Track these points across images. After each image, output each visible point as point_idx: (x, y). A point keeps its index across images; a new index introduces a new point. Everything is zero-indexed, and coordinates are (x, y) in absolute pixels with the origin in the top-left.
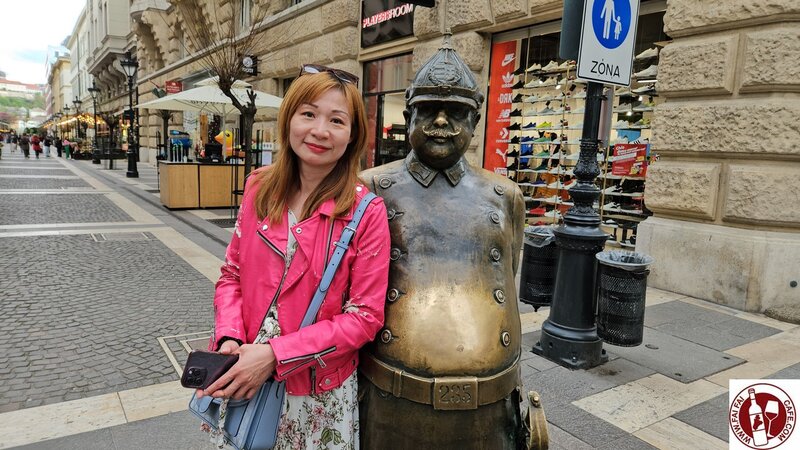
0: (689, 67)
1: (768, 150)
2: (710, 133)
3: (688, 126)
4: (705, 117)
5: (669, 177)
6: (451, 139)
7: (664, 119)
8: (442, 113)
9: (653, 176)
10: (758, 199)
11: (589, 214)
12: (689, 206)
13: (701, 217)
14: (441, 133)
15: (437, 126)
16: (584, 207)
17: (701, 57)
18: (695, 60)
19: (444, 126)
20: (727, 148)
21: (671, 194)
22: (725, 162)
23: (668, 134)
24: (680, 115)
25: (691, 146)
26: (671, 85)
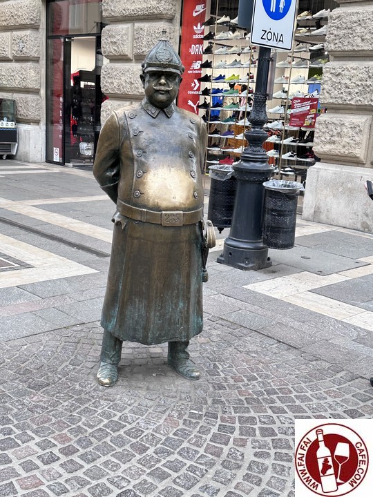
0: (350, 31)
2: (365, 89)
3: (348, 82)
4: (361, 75)
5: (332, 127)
6: (168, 92)
7: (330, 76)
8: (163, 77)
9: (321, 127)
11: (259, 153)
12: (347, 152)
13: (355, 162)
14: (162, 88)
15: (161, 84)
16: (255, 147)
17: (359, 23)
18: (355, 25)
19: (164, 85)
21: (334, 143)
23: (333, 90)
24: (343, 72)
25: (350, 100)
26: (337, 46)
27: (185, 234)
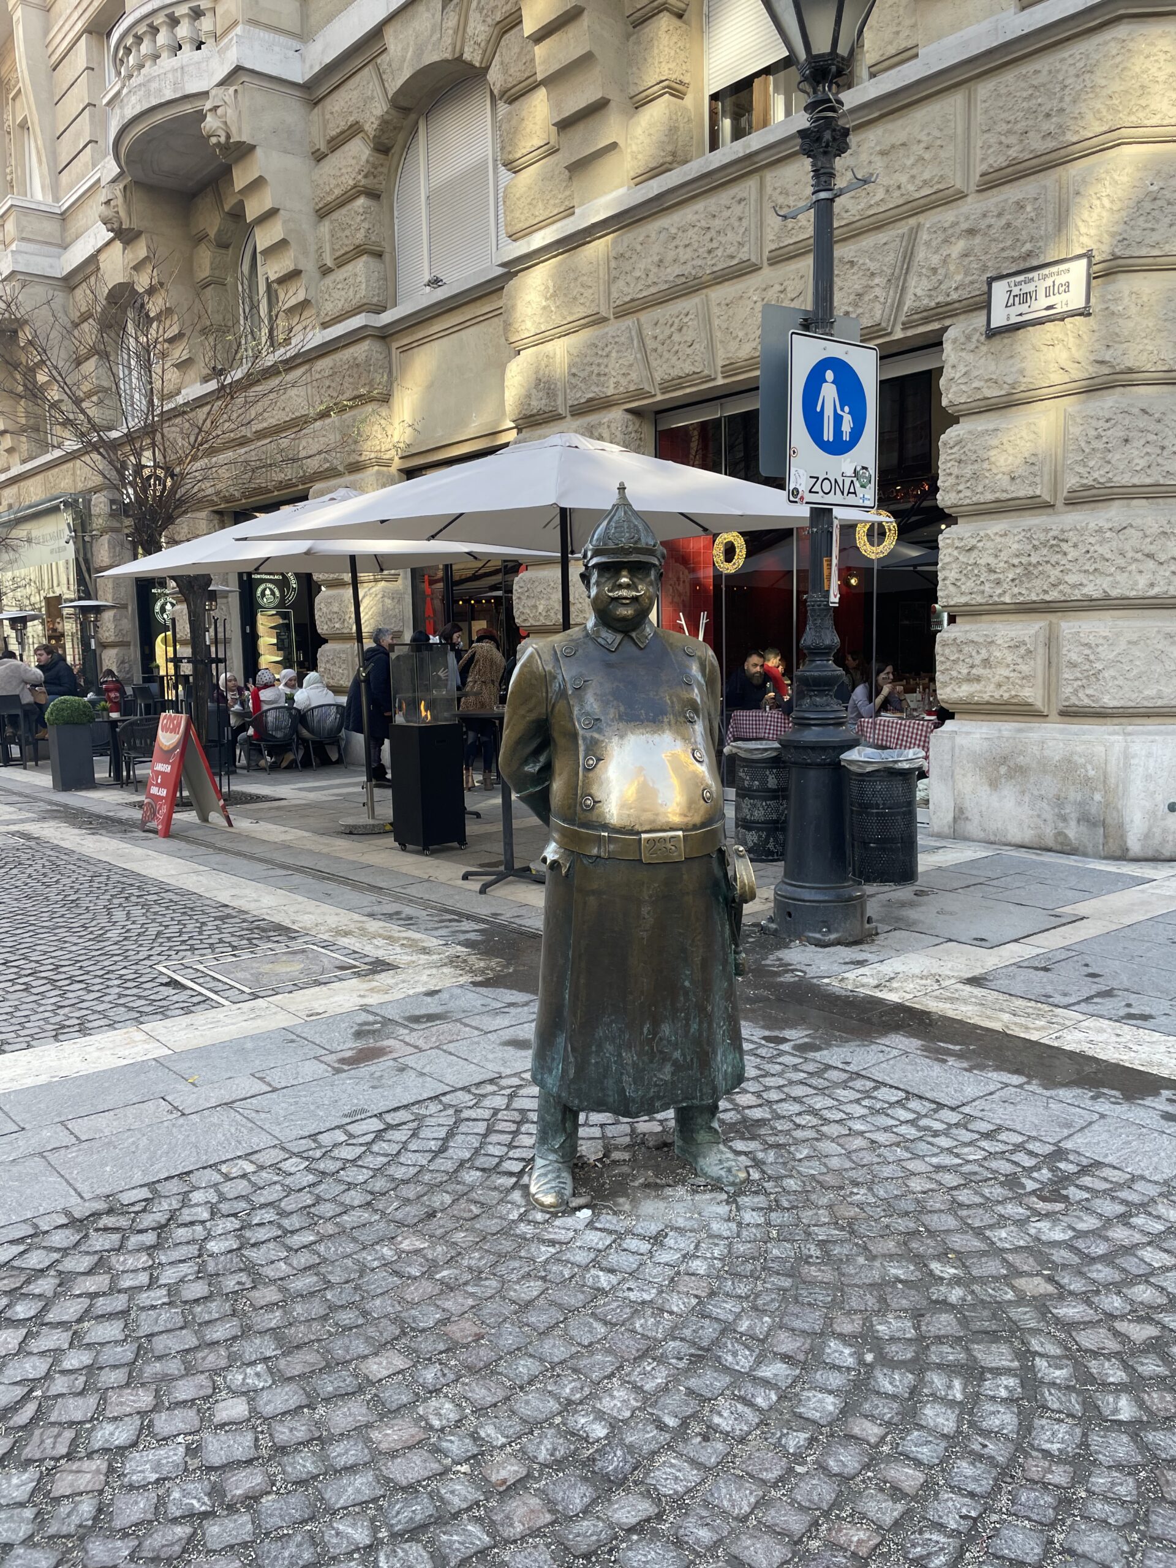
0: (984, 465)
1: (1114, 593)
2: (1028, 572)
3: (991, 560)
4: (1017, 546)
5: (971, 649)
6: (635, 599)
7: (956, 553)
8: (624, 573)
9: (947, 651)
10: (1106, 674)
12: (1006, 696)
13: (1027, 713)
14: (624, 593)
16: (821, 698)
18: (993, 453)
19: (627, 586)
20: (1053, 595)
21: (978, 679)
22: (1052, 618)
23: (963, 579)
24: (980, 545)
25: (1000, 595)
26: (961, 495)
27: (690, 879)
